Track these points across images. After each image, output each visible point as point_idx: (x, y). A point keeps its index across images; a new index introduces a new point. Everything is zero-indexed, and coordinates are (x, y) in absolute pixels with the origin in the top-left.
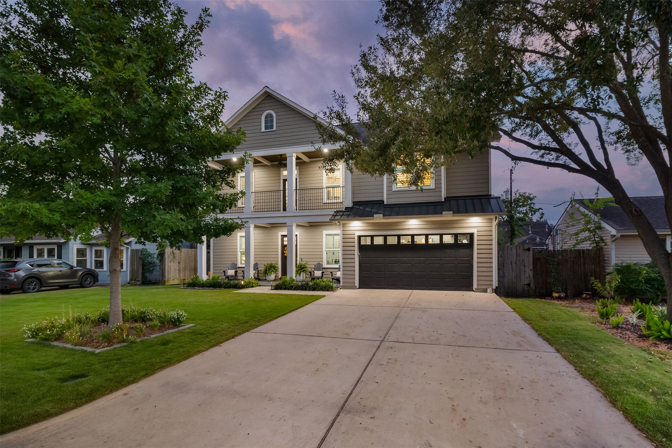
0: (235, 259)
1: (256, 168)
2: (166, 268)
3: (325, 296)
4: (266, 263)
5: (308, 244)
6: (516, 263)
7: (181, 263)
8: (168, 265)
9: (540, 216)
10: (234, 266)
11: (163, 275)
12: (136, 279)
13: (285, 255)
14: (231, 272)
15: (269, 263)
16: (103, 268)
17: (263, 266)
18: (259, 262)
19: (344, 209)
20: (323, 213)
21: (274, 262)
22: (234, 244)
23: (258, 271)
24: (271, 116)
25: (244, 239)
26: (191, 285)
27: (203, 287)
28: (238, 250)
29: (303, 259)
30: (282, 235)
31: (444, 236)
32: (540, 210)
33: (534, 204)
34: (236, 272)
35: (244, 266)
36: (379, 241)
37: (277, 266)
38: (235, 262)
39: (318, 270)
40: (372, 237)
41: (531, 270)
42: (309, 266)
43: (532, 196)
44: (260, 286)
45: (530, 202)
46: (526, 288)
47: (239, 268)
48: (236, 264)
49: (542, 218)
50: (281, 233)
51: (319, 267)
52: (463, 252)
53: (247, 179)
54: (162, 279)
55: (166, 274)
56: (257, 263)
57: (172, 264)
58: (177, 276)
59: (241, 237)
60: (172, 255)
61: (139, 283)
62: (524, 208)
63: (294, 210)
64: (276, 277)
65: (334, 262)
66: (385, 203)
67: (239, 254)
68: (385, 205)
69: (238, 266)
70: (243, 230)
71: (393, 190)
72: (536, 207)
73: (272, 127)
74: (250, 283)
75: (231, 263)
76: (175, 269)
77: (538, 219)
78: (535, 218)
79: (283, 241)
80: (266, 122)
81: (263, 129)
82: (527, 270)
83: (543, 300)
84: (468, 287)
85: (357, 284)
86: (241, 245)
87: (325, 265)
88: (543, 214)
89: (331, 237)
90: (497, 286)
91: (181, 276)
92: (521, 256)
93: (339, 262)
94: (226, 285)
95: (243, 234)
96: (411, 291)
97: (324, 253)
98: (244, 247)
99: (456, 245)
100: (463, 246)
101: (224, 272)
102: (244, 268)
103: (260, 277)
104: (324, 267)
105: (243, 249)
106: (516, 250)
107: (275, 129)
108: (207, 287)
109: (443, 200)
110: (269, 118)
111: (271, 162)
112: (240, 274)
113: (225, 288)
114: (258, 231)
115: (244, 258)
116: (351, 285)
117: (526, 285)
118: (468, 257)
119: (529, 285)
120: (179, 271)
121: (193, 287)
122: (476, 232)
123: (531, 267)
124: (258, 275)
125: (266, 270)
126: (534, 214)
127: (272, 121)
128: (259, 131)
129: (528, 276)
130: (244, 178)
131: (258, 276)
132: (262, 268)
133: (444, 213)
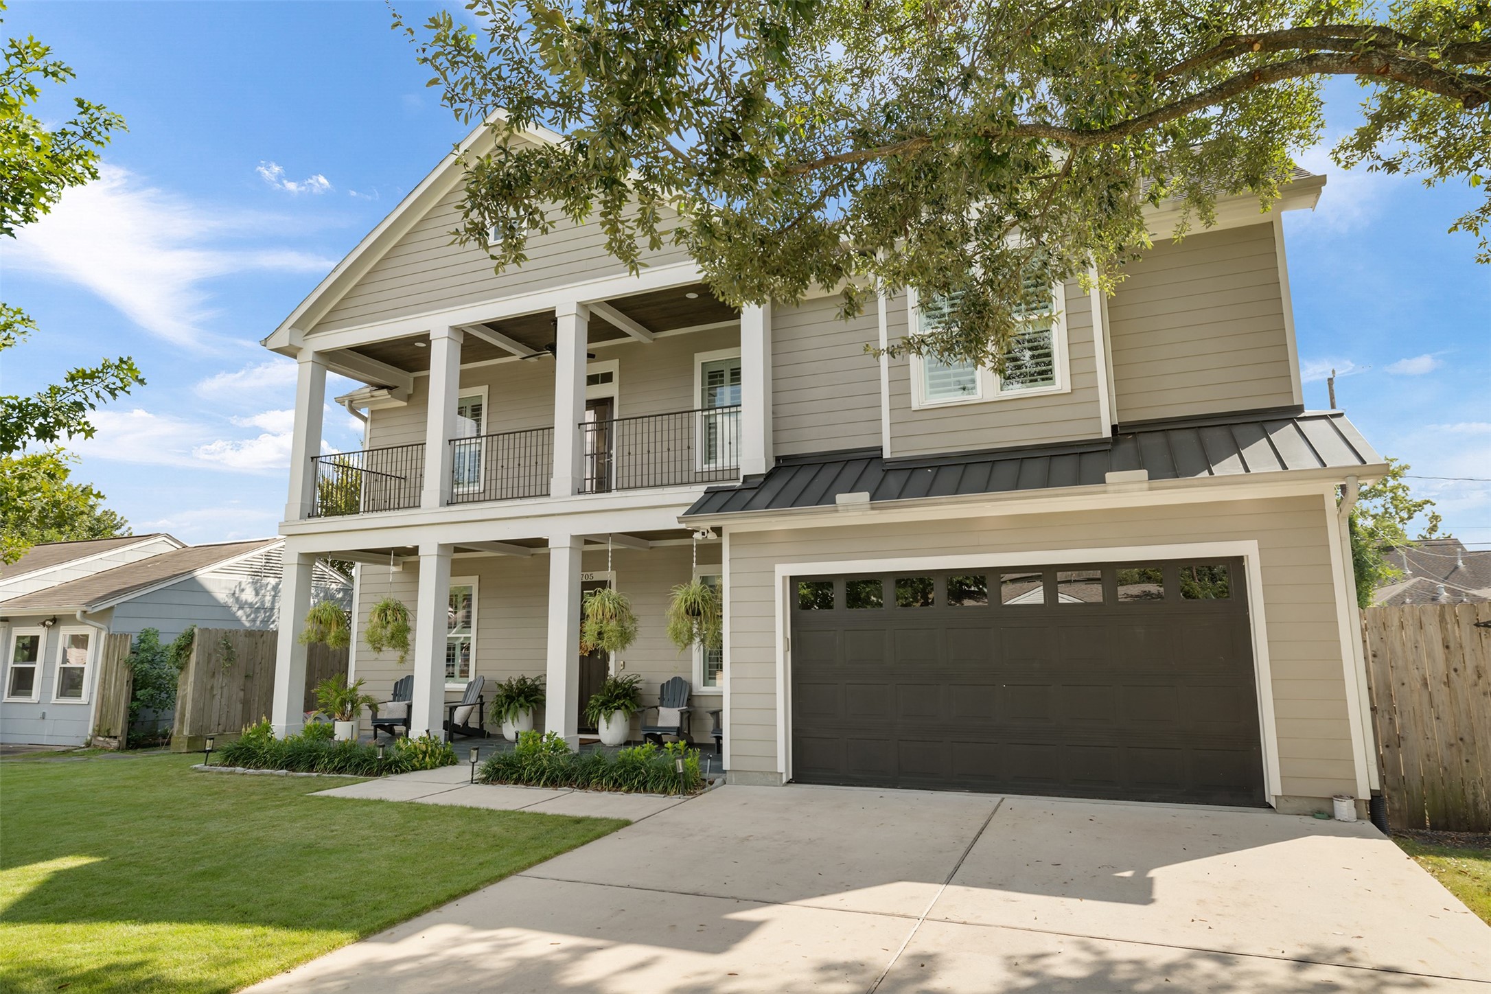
3: (627, 823)
6: (1447, 684)
7: (257, 676)
8: (205, 683)
9: (1428, 525)
12: (108, 731)
16: (30, 694)
19: (738, 484)
31: (1120, 573)
32: (1427, 507)
33: (1405, 489)
39: (673, 703)
43: (1394, 466)
44: (453, 763)
45: (1391, 483)
49: (1433, 529)
51: (676, 691)
57: (220, 681)
58: (238, 723)
60: (224, 651)
61: (115, 743)
62: (1378, 501)
66: (887, 454)
68: (889, 461)
71: (915, 405)
72: (1415, 496)
74: (413, 753)
76: (229, 697)
77: (1424, 533)
78: (1415, 529)
85: (783, 763)
88: (1435, 518)
90: (1376, 786)
92: (1467, 651)
96: (995, 798)
106: (1443, 629)
109: (1107, 433)
116: (764, 769)
120: (246, 702)
122: (1257, 552)
126: (1410, 518)
133: (1110, 476)
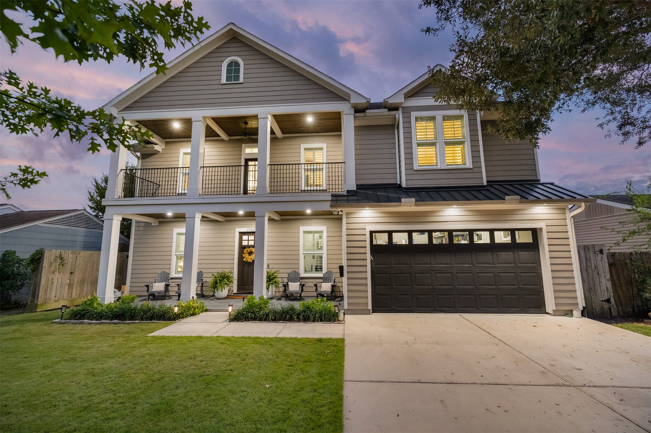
0: (167, 266)
1: (208, 143)
2: (43, 282)
3: (343, 340)
4: (216, 271)
5: (279, 244)
6: (587, 271)
7: (76, 273)
8: (48, 277)
10: (165, 277)
11: (35, 294)
13: (244, 259)
14: (158, 287)
15: (220, 271)
17: (210, 275)
18: (203, 271)
19: (345, 193)
20: (313, 198)
21: (227, 270)
22: (167, 245)
23: (202, 284)
24: (237, 64)
25: (183, 238)
26: (77, 315)
27: (101, 318)
28: (174, 253)
29: (271, 266)
30: (240, 233)
31: (496, 233)
34: (167, 286)
35: (181, 275)
36: (401, 239)
37: (231, 275)
38: (167, 271)
39: (294, 281)
40: (390, 233)
41: (608, 280)
42: (280, 275)
44: (207, 310)
46: (606, 306)
47: (172, 279)
48: (168, 274)
50: (238, 230)
51: (294, 277)
52: (524, 255)
53: (195, 155)
54: (33, 301)
55: (41, 293)
56: (201, 272)
57: (57, 275)
58: (66, 295)
59: (179, 234)
60: (59, 261)
63: (267, 193)
64: (229, 291)
65: (314, 269)
66: (404, 186)
67: (174, 258)
68: (405, 188)
69: (171, 276)
70: (184, 225)
71: (415, 168)
73: (237, 78)
74: (189, 308)
75: (160, 271)
76: (62, 283)
79: (241, 240)
80: (229, 71)
81: (224, 80)
82: (603, 280)
83: (642, 325)
84: (538, 308)
85: (370, 307)
86: (178, 246)
87: (303, 275)
89: (311, 235)
90: (584, 305)
91: (74, 294)
92: (592, 260)
93: (321, 268)
94: (145, 314)
95: (183, 230)
96: (458, 315)
97: (302, 257)
98: (182, 248)
99: (513, 246)
100: (524, 246)
101: (147, 286)
102: (181, 278)
103: (204, 293)
104: (301, 276)
105: (180, 252)
106: (585, 254)
107: (241, 80)
108: (108, 318)
109: (485, 183)
110: (233, 68)
111: (229, 136)
112: (173, 290)
113: (142, 319)
114: (207, 227)
115: (181, 264)
116: (362, 308)
117: (604, 301)
118: (533, 263)
119: (608, 301)
120: (70, 286)
121: (80, 319)
122: (545, 227)
123: (608, 276)
124: (202, 289)
125: (216, 283)
127: (237, 71)
128: (217, 82)
129: (605, 289)
130: (189, 156)
131: (202, 291)
132: (209, 279)
133: (507, 197)
